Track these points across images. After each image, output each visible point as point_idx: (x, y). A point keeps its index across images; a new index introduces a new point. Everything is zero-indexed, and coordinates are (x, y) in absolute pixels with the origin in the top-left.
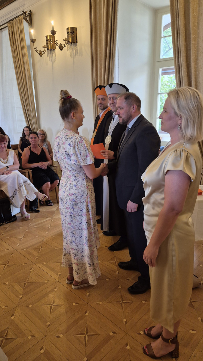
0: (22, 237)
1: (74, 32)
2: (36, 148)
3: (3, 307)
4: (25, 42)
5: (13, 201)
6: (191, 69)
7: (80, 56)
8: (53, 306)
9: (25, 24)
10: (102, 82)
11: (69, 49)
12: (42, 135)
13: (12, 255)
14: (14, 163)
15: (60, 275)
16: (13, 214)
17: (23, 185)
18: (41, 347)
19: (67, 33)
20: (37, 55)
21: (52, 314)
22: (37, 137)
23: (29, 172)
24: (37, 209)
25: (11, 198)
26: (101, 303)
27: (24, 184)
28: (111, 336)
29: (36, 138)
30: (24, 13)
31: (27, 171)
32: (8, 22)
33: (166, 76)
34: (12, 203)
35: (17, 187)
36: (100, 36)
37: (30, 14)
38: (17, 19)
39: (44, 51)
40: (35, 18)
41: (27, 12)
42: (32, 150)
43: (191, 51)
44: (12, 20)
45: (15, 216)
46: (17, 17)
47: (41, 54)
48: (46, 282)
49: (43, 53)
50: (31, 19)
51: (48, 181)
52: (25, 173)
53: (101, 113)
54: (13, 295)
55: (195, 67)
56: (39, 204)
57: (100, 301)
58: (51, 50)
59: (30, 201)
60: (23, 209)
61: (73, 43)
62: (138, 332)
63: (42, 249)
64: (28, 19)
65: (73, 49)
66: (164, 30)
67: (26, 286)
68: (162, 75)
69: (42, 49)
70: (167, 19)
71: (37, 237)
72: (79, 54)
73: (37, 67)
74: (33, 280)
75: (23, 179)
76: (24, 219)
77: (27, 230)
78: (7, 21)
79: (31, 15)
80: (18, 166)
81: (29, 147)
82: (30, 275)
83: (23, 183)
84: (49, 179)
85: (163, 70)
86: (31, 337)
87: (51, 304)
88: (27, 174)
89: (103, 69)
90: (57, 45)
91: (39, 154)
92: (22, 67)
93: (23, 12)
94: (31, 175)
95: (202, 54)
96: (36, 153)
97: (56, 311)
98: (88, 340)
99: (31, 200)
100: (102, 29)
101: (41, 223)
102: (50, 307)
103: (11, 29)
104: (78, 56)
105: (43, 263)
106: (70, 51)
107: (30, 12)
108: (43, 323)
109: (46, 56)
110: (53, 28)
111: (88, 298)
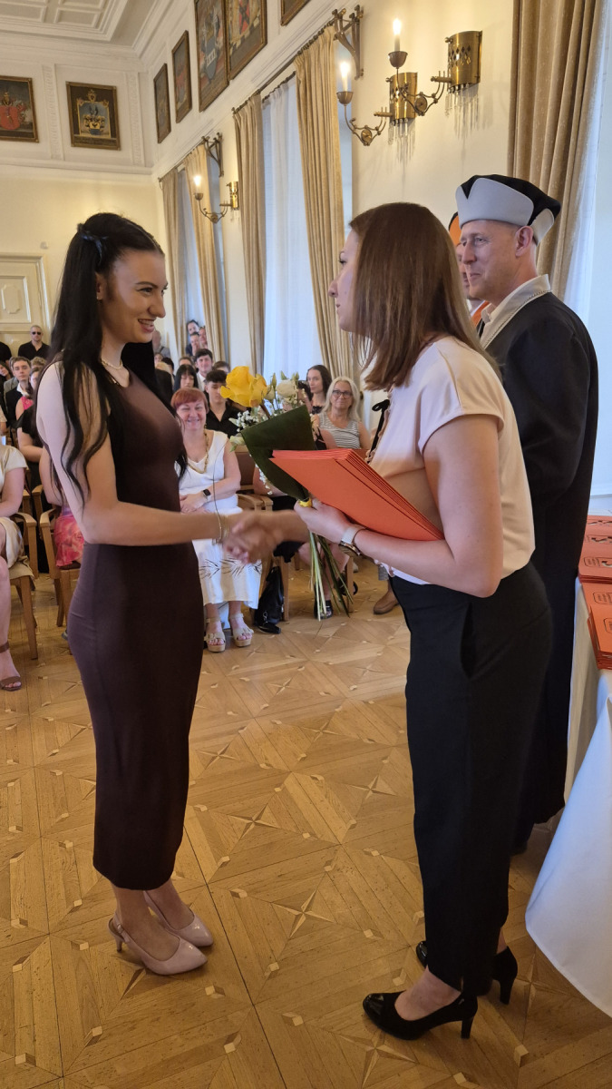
1: (469, 49)
3: (15, 923)
7: (484, 126)
12: (345, 393)
14: (228, 474)
15: (224, 864)
19: (449, 55)
21: (129, 999)
23: (263, 506)
30: (338, 15)
31: (257, 502)
32: (300, 53)
37: (357, 20)
38: (320, 39)
39: (377, 129)
40: (370, 28)
41: (344, 11)
44: (307, 47)
46: (319, 34)
47: (366, 140)
49: (374, 133)
50: (357, 38)
58: (402, 121)
60: (235, 611)
61: (465, 85)
63: (221, 758)
64: (349, 36)
69: (374, 122)
72: (481, 125)
78: (296, 53)
79: (359, 21)
80: (235, 483)
86: (25, 1060)
93: (335, 12)
103: (302, 75)
104: (478, 128)
105: (198, 806)
106: (456, 116)
107: (355, 12)
108: (82, 1023)
109: (386, 143)
110: (397, 45)
111: (270, 981)
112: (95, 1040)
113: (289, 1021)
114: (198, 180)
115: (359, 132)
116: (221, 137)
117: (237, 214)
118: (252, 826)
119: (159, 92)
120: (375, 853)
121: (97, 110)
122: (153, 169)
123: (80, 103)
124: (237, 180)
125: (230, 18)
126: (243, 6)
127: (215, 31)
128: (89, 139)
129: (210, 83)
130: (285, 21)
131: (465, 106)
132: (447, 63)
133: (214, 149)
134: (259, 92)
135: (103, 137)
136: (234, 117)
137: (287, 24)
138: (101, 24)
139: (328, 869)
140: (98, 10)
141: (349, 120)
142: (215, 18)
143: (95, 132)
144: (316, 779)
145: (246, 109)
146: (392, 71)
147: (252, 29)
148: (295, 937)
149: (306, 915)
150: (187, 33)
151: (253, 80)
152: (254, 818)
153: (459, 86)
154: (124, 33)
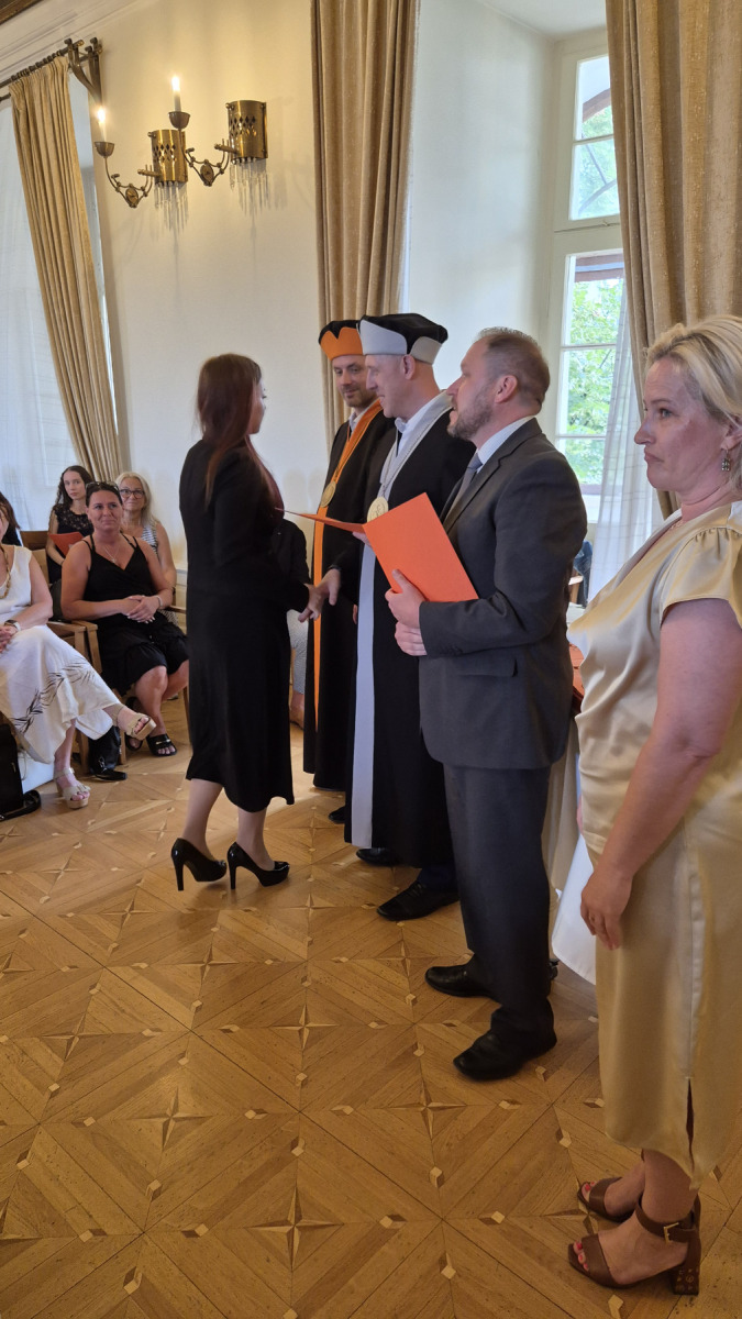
0: (62, 868)
1: (254, 120)
2: (112, 543)
4: (76, 155)
5: (28, 737)
6: (682, 258)
7: (277, 206)
8: (172, 1124)
9: (76, 88)
10: (358, 303)
11: (236, 180)
12: (134, 492)
13: (21, 936)
14: (35, 600)
15: (198, 1009)
16: (26, 787)
17: (67, 681)
18: (127, 1272)
19: (231, 122)
20: (117, 201)
21: (170, 1149)
22: (118, 502)
23: (86, 633)
24: (117, 769)
25: (20, 727)
26: (349, 1110)
27: (69, 676)
28: (384, 1230)
29: (114, 506)
30: (72, 47)
31: (78, 629)
32: (14, 78)
33: (593, 287)
34: (23, 743)
35: (41, 687)
36: (352, 135)
37: (95, 52)
38: (47, 68)
39: (143, 189)
40: (111, 67)
41: (80, 42)
42: (98, 550)
43: (684, 190)
44: (26, 73)
45: (34, 793)
46: (46, 62)
47: (132, 199)
48: (147, 1032)
49: (140, 193)
50: (96, 71)
51: (154, 664)
52: (72, 634)
53: (355, 416)
54: (26, 1082)
55: (696, 251)
56: (122, 750)
57: (345, 1103)
58: (171, 183)
59: (90, 739)
60: (63, 767)
61: (252, 159)
62: (483, 1216)
63: (132, 914)
64: (86, 69)
65: (250, 180)
66: (585, 117)
67: (72, 1049)
68: (577, 280)
69: (139, 182)
70: (594, 75)
71: (115, 869)
72: (272, 201)
73: (120, 247)
74: (101, 1027)
75: (69, 656)
76: (68, 805)
77: (77, 844)
78: (8, 76)
79: (97, 56)
80: (47, 609)
81: (87, 538)
82: (89, 1009)
83: (64, 674)
84: (162, 657)
85: (580, 262)
86: (91, 1235)
87: (165, 1115)
88: (80, 638)
89: (360, 256)
90: (191, 165)
91: (124, 567)
92: (63, 246)
93: (69, 42)
94: (94, 644)
95: (721, 203)
96: (114, 561)
97: (183, 1140)
98: (300, 1245)
99: (95, 737)
100: (359, 107)
101: (134, 818)
102: (161, 1127)
103: (23, 106)
104: (269, 207)
105: (136, 965)
106: (240, 189)
107: (92, 45)
108: (133, 1184)
109: (153, 206)
110: (178, 104)
111: (304, 1090)
112: (156, 1194)
113: (340, 1113)
118: (208, 968)
120: (344, 959)
132: (228, 131)
139: (306, 984)
141: (110, 174)
144: (246, 911)
148: (306, 1048)
152: (205, 960)
153: (245, 159)
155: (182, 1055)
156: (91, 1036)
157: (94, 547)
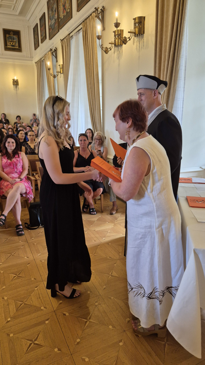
1: (141, 22)
2: (84, 151)
4: (96, 41)
7: (146, 48)
8: (33, 344)
11: (135, 42)
13: (28, 265)
15: (60, 303)
19: (134, 24)
21: (27, 355)
22: (87, 139)
26: (87, 360)
30: (96, 9)
32: (83, 21)
37: (103, 11)
38: (90, 17)
39: (110, 48)
40: (107, 14)
41: (98, 8)
42: (80, 153)
44: (86, 19)
46: (90, 15)
47: (106, 51)
48: (42, 308)
50: (103, 17)
58: (118, 46)
64: (100, 17)
67: (20, 307)
69: (109, 46)
81: (78, 150)
87: (32, 341)
91: (87, 158)
96: (84, 156)
102: (29, 345)
103: (84, 29)
104: (144, 49)
106: (136, 45)
107: (102, 8)
109: (113, 53)
110: (117, 20)
111: (77, 346)
113: (84, 360)
114: (49, 64)
115: (104, 49)
116: (56, 49)
117: (62, 75)
119: (35, 33)
120: (112, 298)
121: (13, 38)
122: (33, 59)
123: (7, 36)
124: (62, 64)
125: (59, 9)
126: (64, 5)
127: (54, 13)
128: (11, 48)
129: (53, 30)
130: (78, 10)
131: (140, 41)
132: (133, 27)
133: (54, 52)
134: (69, 34)
135: (16, 48)
136: (61, 42)
137: (79, 11)
138: (15, 9)
139: (96, 304)
140: (13, 4)
141: (101, 45)
142: (54, 8)
143: (13, 46)
145: (65, 40)
146: (115, 29)
147: (67, 13)
148: (85, 329)
149: (89, 321)
150: (44, 13)
151: (67, 30)
153: (138, 35)
154: (23, 12)
155: (47, 320)
156: (27, 304)
157: (79, 152)
